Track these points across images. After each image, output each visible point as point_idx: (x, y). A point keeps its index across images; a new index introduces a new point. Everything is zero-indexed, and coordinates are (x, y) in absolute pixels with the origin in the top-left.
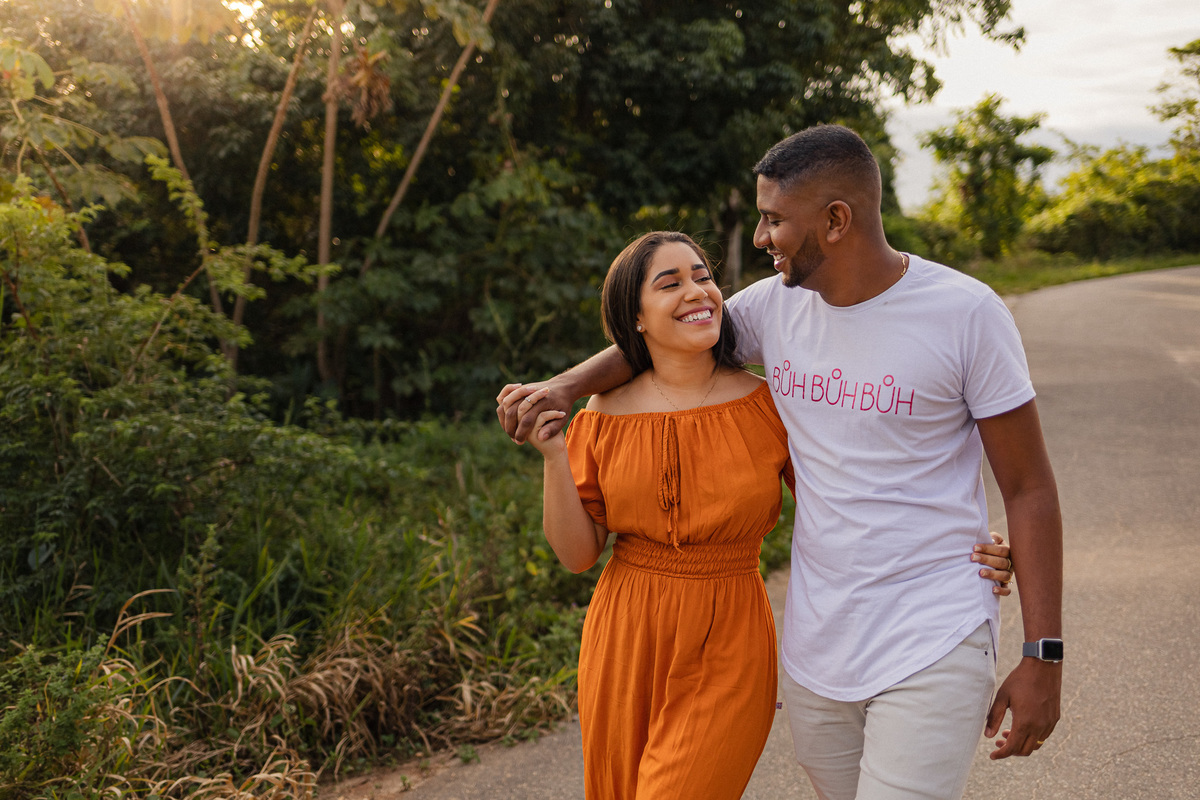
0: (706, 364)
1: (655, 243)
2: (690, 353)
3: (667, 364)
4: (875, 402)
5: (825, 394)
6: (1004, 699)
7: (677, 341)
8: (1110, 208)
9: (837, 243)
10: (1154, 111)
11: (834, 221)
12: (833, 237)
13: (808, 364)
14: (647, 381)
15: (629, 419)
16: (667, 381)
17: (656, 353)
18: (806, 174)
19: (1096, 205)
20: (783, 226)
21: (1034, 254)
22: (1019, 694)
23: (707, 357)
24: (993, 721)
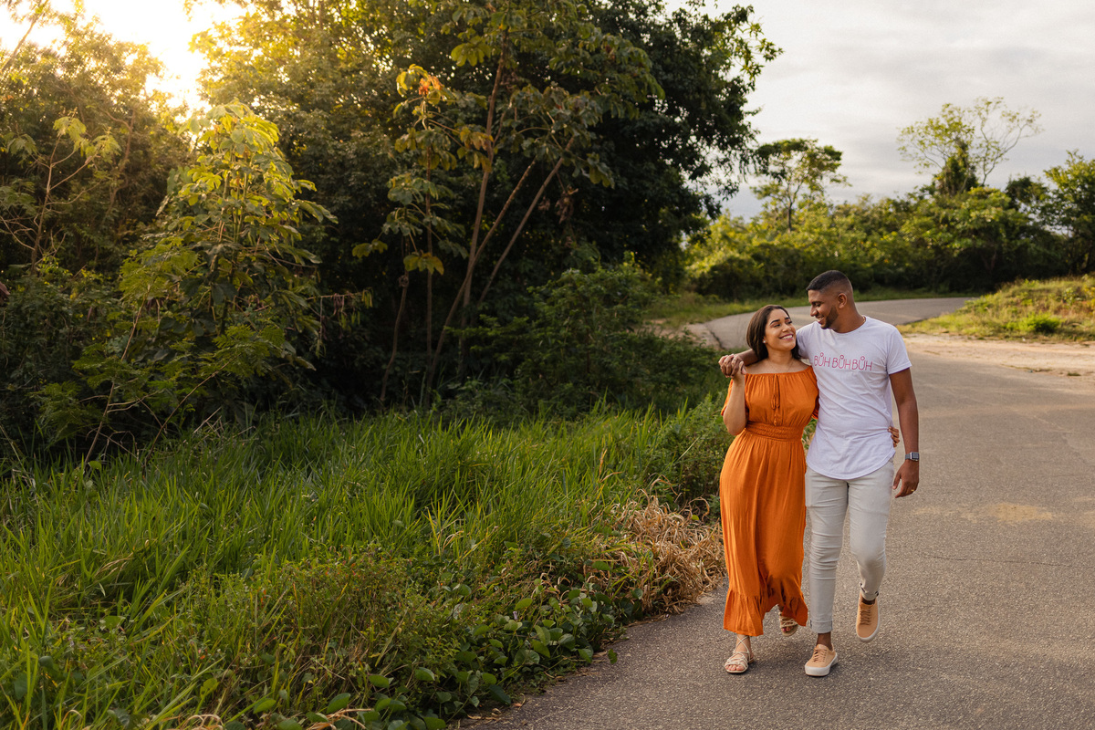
0: (789, 356)
1: (770, 310)
2: (783, 351)
3: (774, 355)
4: (858, 366)
5: (838, 364)
6: (899, 476)
7: (780, 347)
8: (741, 263)
9: (842, 309)
10: (755, 191)
11: (841, 301)
12: (842, 306)
13: (829, 354)
14: (766, 362)
15: (759, 376)
16: (774, 362)
17: (770, 351)
18: (829, 286)
19: (731, 260)
20: (822, 306)
21: (692, 295)
22: (903, 473)
23: (789, 353)
24: (896, 483)
